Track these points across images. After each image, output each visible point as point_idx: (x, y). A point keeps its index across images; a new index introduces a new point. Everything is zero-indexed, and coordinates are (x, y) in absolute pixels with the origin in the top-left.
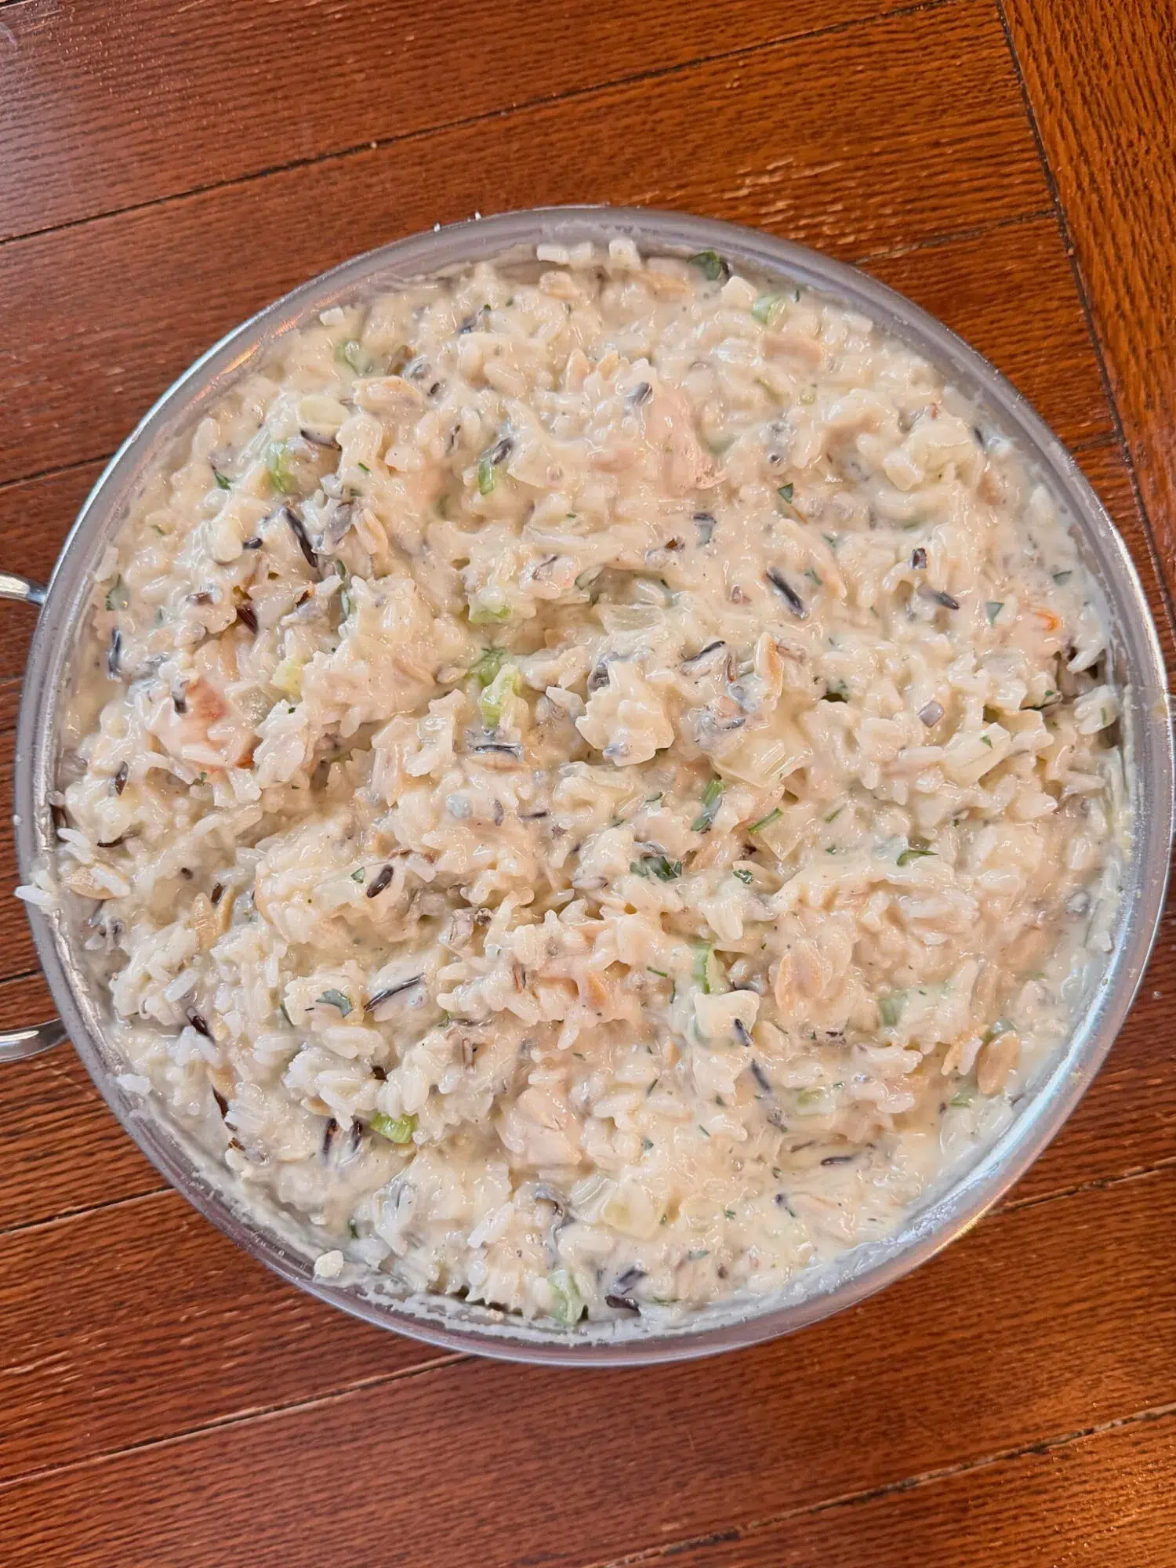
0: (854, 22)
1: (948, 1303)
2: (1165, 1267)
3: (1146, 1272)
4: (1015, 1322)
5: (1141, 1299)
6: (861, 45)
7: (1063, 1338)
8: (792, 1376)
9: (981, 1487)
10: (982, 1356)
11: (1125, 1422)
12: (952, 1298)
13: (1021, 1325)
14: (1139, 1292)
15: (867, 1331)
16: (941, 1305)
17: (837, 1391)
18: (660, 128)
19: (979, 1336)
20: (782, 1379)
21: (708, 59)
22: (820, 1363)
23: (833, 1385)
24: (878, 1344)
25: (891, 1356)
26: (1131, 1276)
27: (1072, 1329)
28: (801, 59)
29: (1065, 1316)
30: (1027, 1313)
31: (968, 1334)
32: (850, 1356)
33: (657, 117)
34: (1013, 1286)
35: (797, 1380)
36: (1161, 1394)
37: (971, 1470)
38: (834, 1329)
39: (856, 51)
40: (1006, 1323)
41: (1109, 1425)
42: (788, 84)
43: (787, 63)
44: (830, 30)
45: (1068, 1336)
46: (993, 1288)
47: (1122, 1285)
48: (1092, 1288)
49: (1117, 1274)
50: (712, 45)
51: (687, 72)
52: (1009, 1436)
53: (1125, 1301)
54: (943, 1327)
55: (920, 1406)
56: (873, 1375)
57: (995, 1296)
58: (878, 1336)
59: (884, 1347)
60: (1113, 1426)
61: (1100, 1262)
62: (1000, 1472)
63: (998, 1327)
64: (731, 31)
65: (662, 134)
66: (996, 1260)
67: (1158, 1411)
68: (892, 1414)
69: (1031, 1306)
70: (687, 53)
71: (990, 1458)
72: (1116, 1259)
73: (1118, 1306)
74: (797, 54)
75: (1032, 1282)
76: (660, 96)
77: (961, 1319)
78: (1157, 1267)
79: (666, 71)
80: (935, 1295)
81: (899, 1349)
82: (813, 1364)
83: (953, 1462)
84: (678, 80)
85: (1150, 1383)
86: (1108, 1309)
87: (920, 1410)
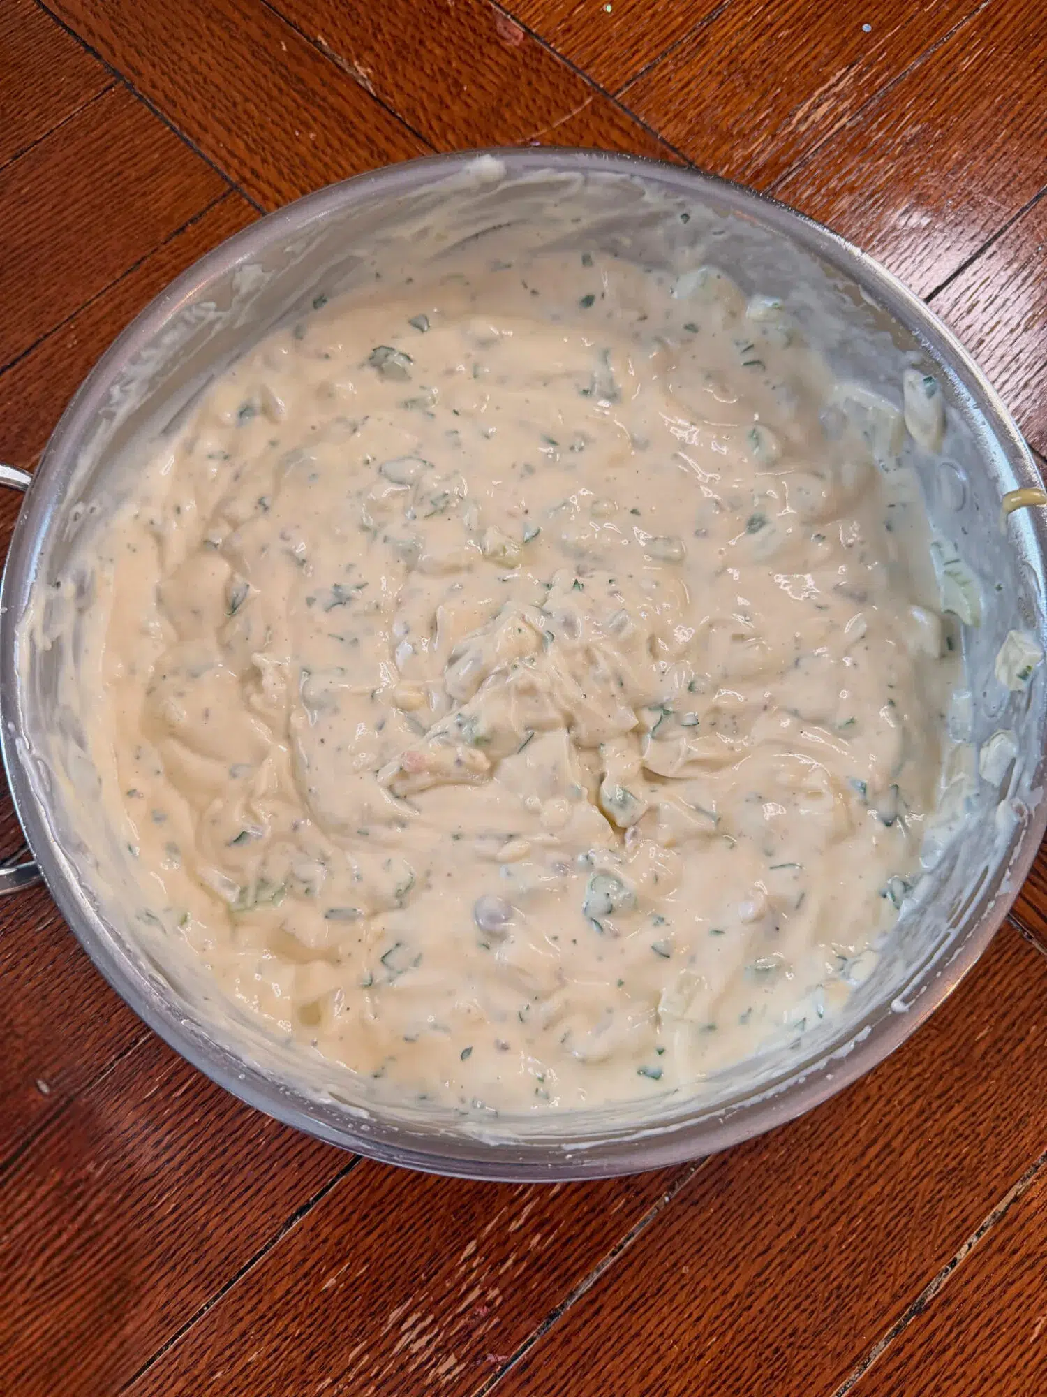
0: (143, 259)
1: (758, 1215)
2: (924, 1071)
3: (912, 1085)
4: (827, 1197)
5: (922, 1111)
6: (157, 270)
7: (876, 1188)
8: (658, 1370)
9: (888, 1377)
10: (817, 1248)
11: (978, 1235)
12: (759, 1209)
13: (833, 1200)
14: (917, 1107)
15: (701, 1286)
16: (754, 1221)
17: (705, 1361)
18: (31, 400)
19: (803, 1231)
20: (649, 1380)
21: (46, 336)
22: (675, 1342)
23: (701, 1356)
24: (718, 1292)
25: (736, 1297)
26: (902, 1096)
27: (880, 1176)
28: (117, 301)
29: (868, 1167)
30: (832, 1183)
31: (793, 1233)
32: (699, 1319)
33: (25, 394)
34: (806, 1166)
35: (665, 1370)
36: (995, 1188)
37: (870, 1366)
38: (672, 1300)
39: (155, 275)
40: (819, 1205)
41: (966, 1246)
42: (114, 323)
43: (107, 309)
44: (130, 271)
45: (881, 1182)
46: (789, 1179)
47: (899, 1108)
48: (874, 1126)
49: (889, 1101)
50: (44, 326)
51: (33, 353)
52: (885, 1312)
53: (910, 1122)
54: (767, 1242)
55: (789, 1331)
56: (731, 1325)
57: (794, 1184)
58: (715, 1284)
59: (724, 1292)
60: (970, 1246)
61: (867, 1099)
62: (898, 1351)
63: (815, 1212)
64: (55, 309)
65: (34, 404)
66: (776, 1150)
67: (1001, 1207)
68: (768, 1353)
69: (831, 1177)
70: (30, 339)
71: (881, 1344)
72: (880, 1088)
73: (907, 1130)
74: (112, 300)
75: (819, 1153)
76: (21, 379)
77: (779, 1224)
78: (919, 1075)
79: (18, 359)
80: (742, 1215)
81: (738, 1287)
82: (670, 1348)
83: (850, 1367)
84: (30, 361)
85: (978, 1184)
86: (901, 1137)
87: (791, 1335)
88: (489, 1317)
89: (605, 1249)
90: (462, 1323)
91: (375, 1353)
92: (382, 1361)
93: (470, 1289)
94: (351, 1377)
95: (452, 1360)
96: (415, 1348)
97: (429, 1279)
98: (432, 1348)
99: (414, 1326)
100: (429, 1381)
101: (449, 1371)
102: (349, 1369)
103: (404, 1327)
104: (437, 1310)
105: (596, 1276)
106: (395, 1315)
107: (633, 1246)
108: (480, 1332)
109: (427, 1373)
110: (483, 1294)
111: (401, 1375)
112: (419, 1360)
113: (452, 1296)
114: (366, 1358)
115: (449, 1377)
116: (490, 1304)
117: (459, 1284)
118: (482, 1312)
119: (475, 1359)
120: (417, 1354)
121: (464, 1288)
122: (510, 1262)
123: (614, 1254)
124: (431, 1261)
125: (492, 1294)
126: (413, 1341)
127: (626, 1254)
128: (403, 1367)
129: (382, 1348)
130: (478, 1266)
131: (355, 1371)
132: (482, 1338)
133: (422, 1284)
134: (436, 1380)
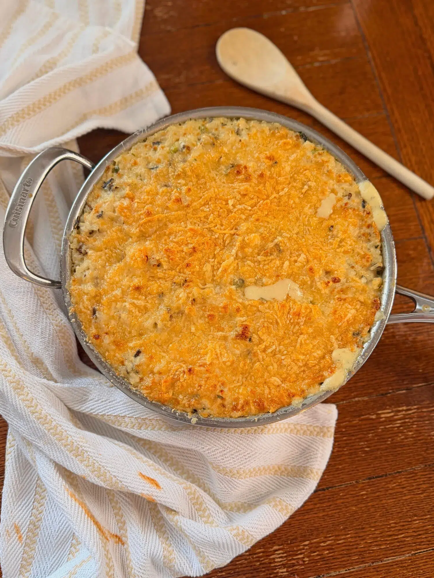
88: (301, 565)
89: (344, 568)
90: (293, 562)
91: (265, 554)
92: (265, 558)
93: (301, 554)
94: (255, 556)
95: (285, 570)
96: (276, 560)
97: (290, 544)
98: (281, 563)
99: (279, 554)
100: (275, 571)
101: (282, 572)
102: (255, 554)
103: (277, 552)
104: (288, 554)
105: (338, 573)
106: (276, 547)
107: (353, 572)
108: (297, 567)
109: (276, 569)
110: (304, 558)
111: (269, 565)
112: (276, 564)
113: (294, 553)
114: (261, 554)
115: (282, 574)
116: (304, 561)
117: (297, 551)
118: (301, 562)
119: (292, 574)
120: (276, 562)
121: (299, 552)
122: (316, 554)
123: (346, 570)
124: (293, 539)
125: (306, 559)
126: (277, 558)
127: (350, 573)
128: (270, 563)
129: (267, 554)
130: (307, 549)
131: (257, 556)
132: (297, 569)
133: (288, 544)
134: (278, 573)
